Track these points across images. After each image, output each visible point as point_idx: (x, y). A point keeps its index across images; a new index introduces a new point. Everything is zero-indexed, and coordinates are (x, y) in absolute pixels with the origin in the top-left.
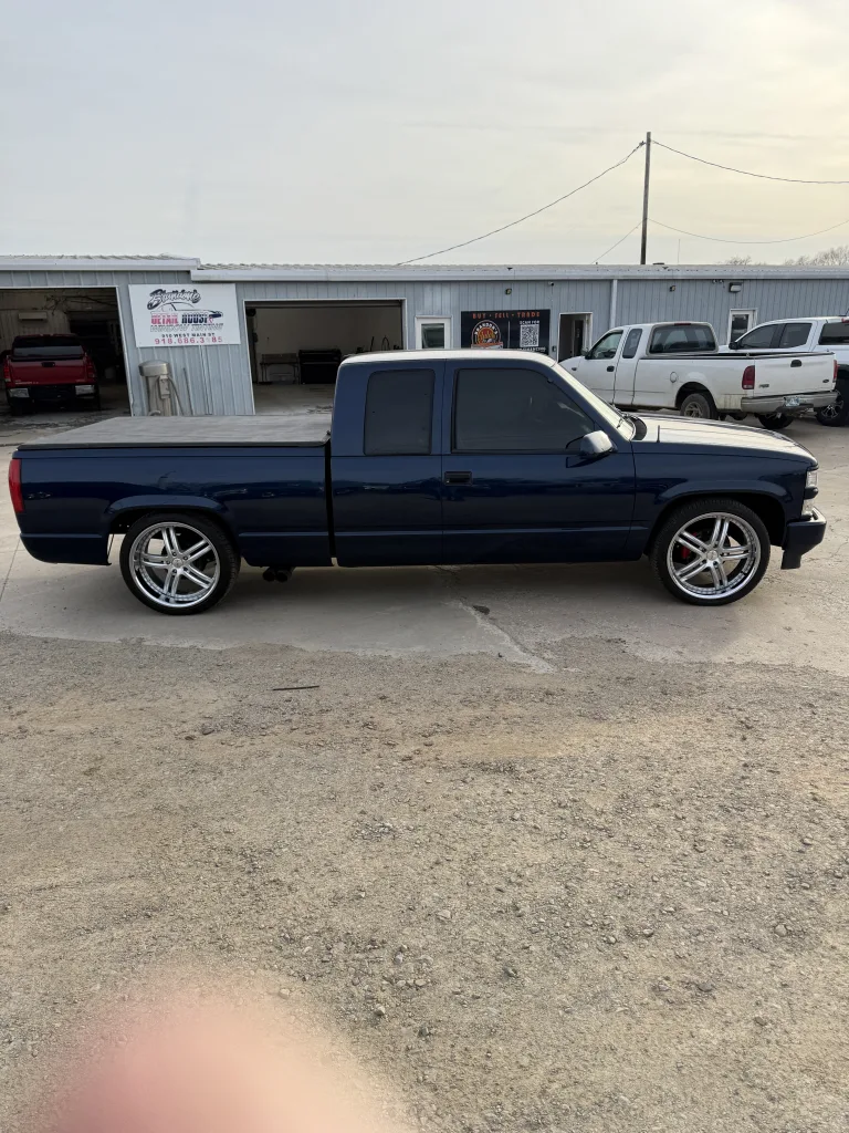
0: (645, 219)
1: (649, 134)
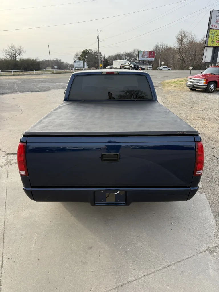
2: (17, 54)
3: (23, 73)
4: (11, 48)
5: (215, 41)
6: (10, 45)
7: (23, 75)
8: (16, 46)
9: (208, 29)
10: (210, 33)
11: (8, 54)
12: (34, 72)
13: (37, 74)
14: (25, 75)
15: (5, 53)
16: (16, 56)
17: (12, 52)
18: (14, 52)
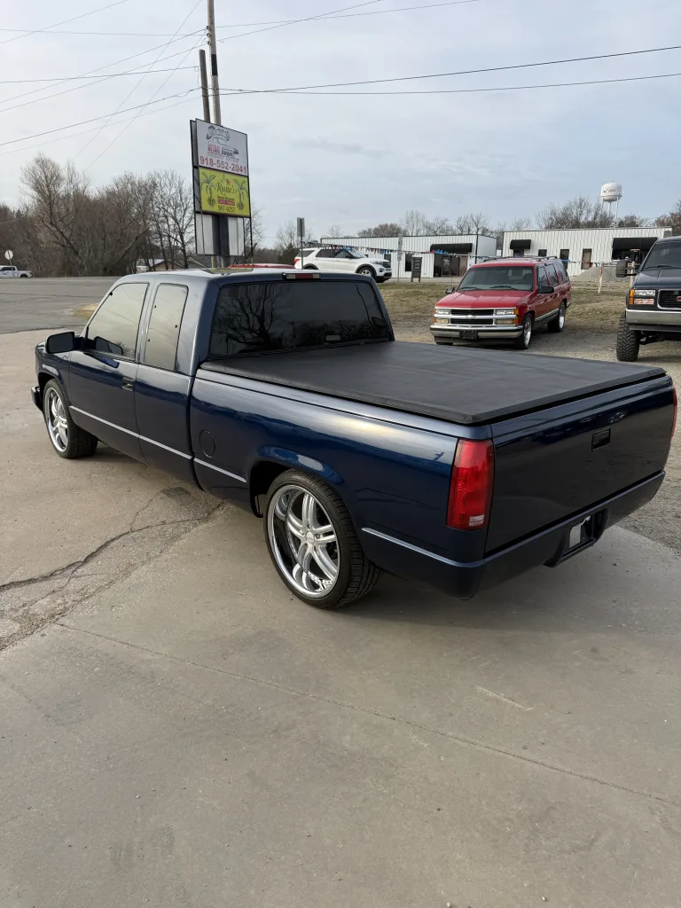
5: (216, 199)
9: (195, 167)
10: (202, 178)
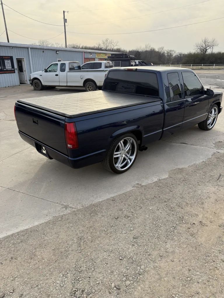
0: (6, 29)
1: (1, 1)
2: (208, 48)
3: (202, 67)
4: (204, 41)
6: (204, 39)
7: (202, 69)
8: (210, 39)
11: (199, 48)
12: (214, 67)
13: (216, 69)
14: (203, 69)
15: (196, 47)
16: (206, 50)
17: (204, 45)
18: (206, 46)
